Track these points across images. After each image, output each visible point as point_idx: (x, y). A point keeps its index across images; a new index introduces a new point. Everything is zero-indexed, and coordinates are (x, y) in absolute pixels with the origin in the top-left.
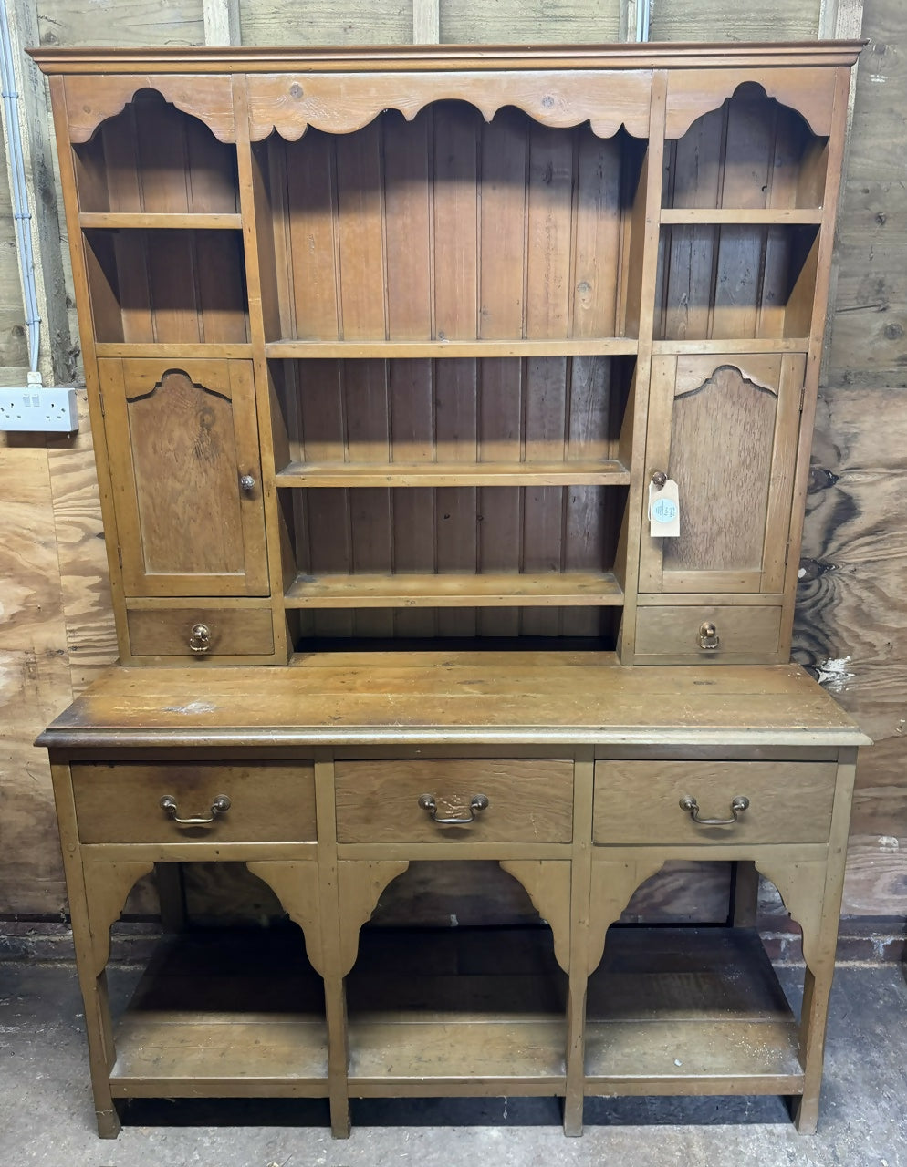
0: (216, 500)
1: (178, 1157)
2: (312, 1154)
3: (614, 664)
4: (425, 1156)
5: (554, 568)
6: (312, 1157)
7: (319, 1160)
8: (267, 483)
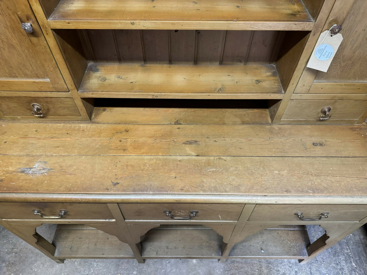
0: (12, 35)
1: (86, 271)
2: (132, 270)
3: (267, 124)
4: (171, 271)
5: (240, 61)
6: (132, 271)
7: (134, 272)
8: (43, 26)
